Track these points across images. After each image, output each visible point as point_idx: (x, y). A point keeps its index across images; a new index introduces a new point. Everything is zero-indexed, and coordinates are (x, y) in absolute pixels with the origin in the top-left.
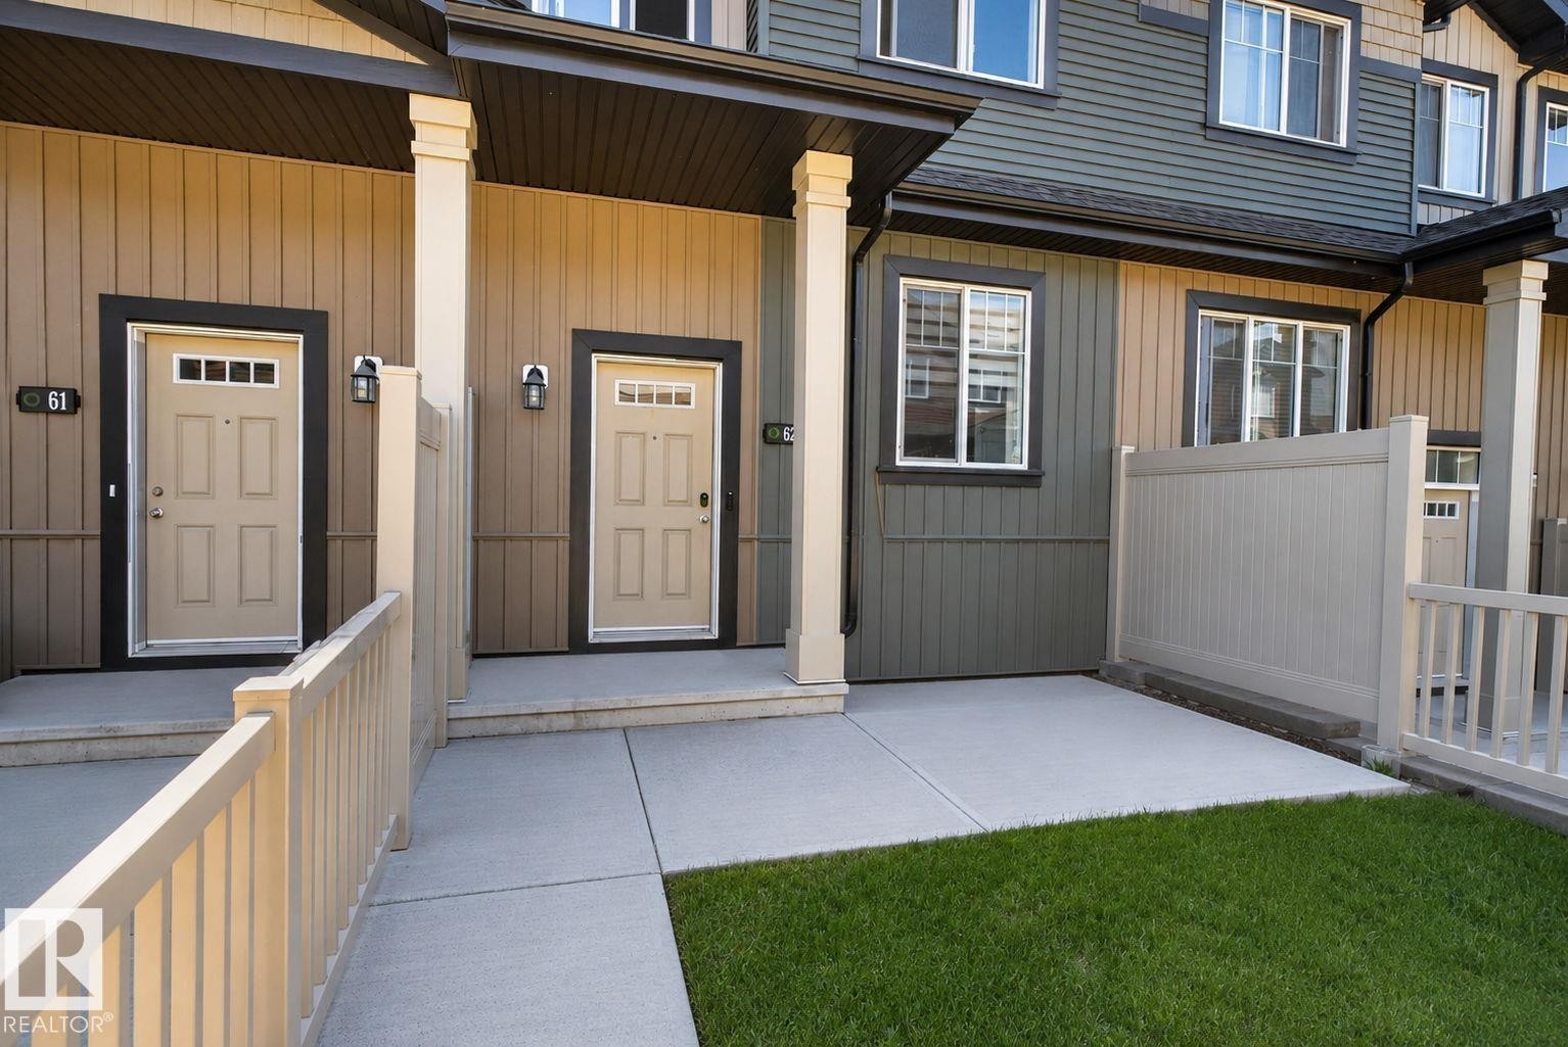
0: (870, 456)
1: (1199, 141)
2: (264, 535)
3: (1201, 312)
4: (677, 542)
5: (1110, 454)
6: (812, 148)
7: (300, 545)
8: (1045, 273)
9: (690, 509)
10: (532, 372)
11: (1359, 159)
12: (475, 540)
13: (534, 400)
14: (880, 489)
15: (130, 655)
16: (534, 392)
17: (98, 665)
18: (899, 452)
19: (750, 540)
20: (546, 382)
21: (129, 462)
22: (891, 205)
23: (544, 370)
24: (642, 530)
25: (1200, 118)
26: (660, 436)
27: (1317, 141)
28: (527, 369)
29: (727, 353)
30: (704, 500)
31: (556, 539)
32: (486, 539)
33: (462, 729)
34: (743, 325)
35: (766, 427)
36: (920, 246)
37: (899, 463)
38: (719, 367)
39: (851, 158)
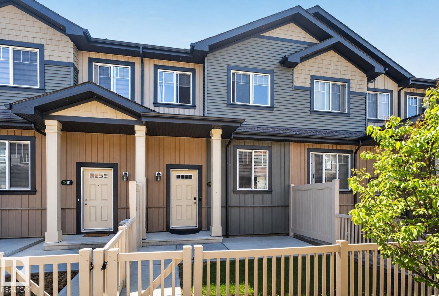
0: (231, 188)
1: (309, 114)
2: (106, 208)
3: (311, 153)
4: (189, 208)
5: (289, 186)
6: (213, 129)
7: (113, 210)
8: (272, 146)
9: (192, 201)
10: (158, 173)
11: (351, 115)
12: (147, 208)
13: (159, 179)
14: (234, 195)
15: (82, 231)
16: (159, 178)
17: (76, 233)
18: (238, 187)
19: (205, 207)
20: (161, 176)
21: (82, 194)
22: (233, 135)
23: (161, 173)
24: (182, 205)
25: (309, 109)
26: (185, 186)
27: (340, 112)
28: (157, 173)
29: (199, 168)
30: (195, 199)
31: (163, 208)
32: (149, 208)
33: (144, 244)
34: (202, 162)
35: (208, 184)
36: (242, 143)
37: (238, 189)
38: (198, 170)
39: (221, 130)
